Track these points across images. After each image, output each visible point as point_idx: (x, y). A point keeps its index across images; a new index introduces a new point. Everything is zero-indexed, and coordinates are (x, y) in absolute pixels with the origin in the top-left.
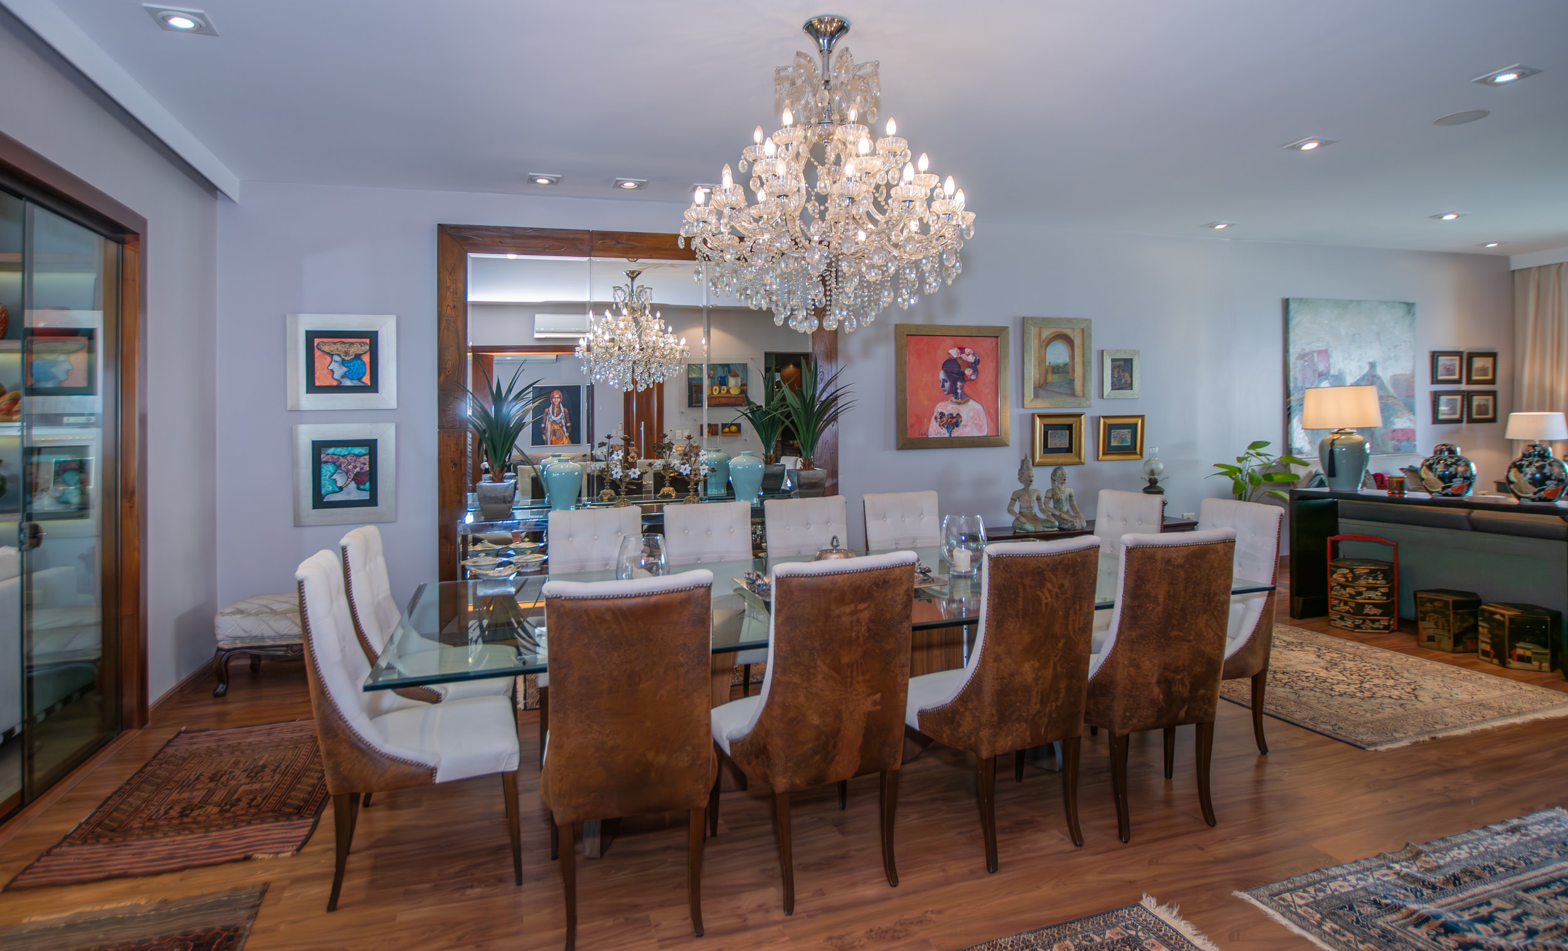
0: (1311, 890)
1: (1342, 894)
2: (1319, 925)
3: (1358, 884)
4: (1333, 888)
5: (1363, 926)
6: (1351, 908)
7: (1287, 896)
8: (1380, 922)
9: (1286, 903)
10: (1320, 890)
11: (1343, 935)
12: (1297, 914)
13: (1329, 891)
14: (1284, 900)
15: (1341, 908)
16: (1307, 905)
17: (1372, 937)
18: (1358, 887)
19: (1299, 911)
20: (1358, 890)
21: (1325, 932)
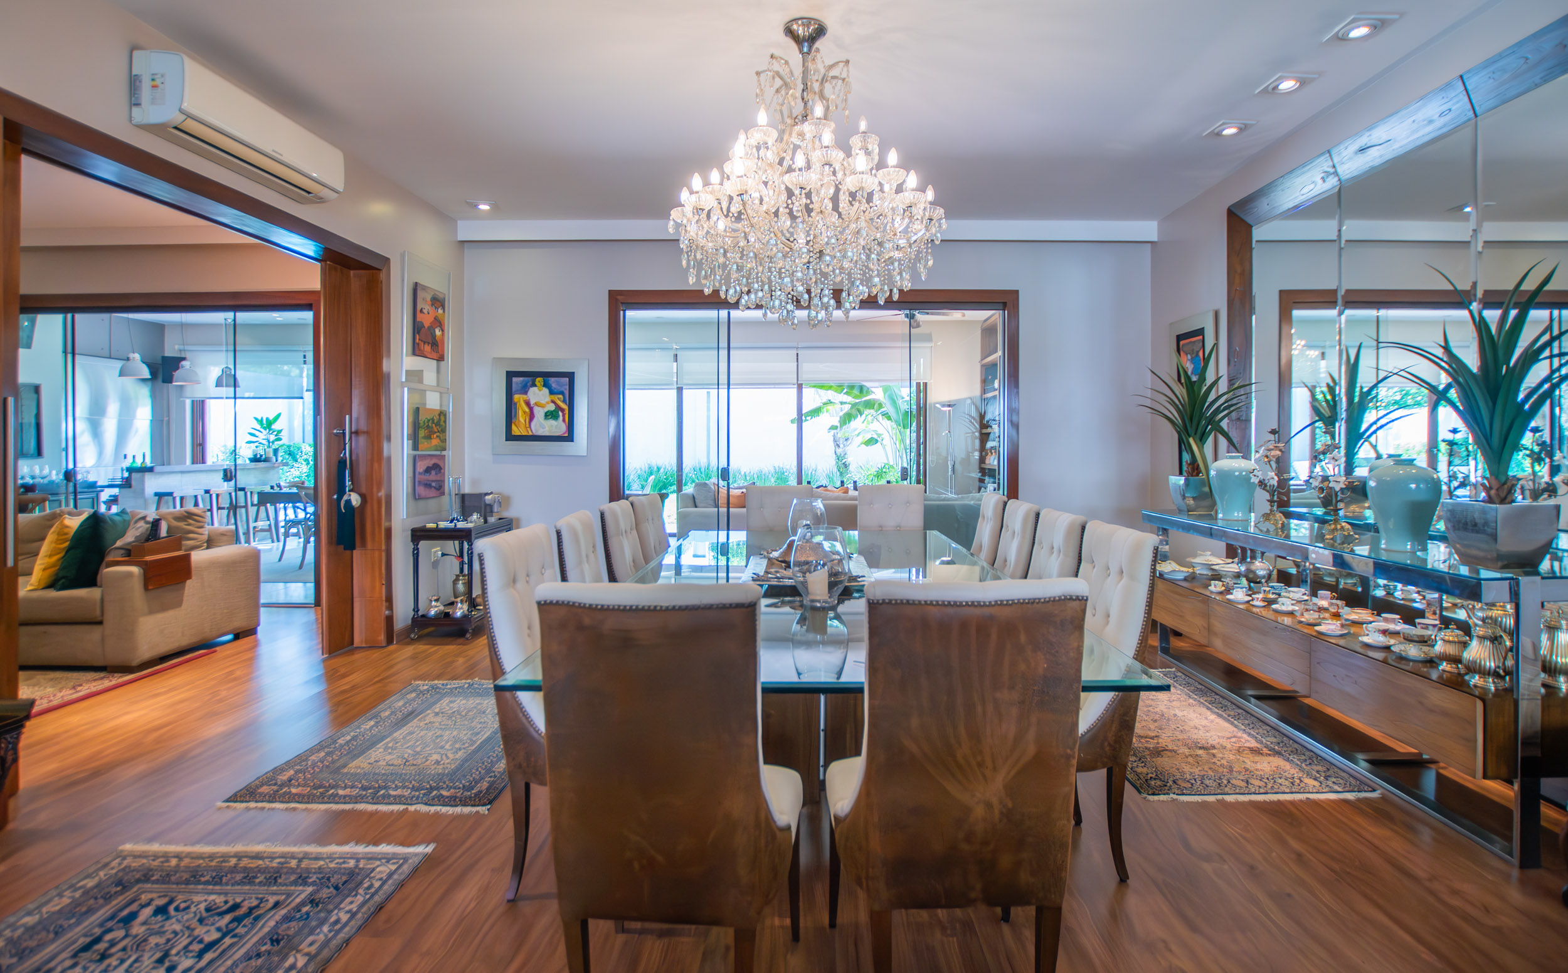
0: (377, 884)
1: (348, 896)
2: (358, 860)
3: (337, 914)
4: (359, 896)
5: (323, 878)
6: (337, 888)
7: (393, 867)
8: (310, 889)
9: (391, 862)
10: (369, 888)
11: (337, 863)
12: (380, 859)
13: (361, 891)
14: (394, 863)
15: (345, 882)
16: (374, 869)
17: (315, 873)
18: (336, 911)
19: (378, 863)
20: (335, 908)
21: (351, 858)
